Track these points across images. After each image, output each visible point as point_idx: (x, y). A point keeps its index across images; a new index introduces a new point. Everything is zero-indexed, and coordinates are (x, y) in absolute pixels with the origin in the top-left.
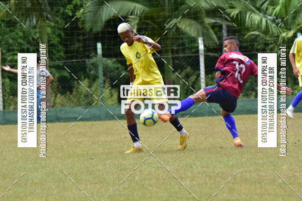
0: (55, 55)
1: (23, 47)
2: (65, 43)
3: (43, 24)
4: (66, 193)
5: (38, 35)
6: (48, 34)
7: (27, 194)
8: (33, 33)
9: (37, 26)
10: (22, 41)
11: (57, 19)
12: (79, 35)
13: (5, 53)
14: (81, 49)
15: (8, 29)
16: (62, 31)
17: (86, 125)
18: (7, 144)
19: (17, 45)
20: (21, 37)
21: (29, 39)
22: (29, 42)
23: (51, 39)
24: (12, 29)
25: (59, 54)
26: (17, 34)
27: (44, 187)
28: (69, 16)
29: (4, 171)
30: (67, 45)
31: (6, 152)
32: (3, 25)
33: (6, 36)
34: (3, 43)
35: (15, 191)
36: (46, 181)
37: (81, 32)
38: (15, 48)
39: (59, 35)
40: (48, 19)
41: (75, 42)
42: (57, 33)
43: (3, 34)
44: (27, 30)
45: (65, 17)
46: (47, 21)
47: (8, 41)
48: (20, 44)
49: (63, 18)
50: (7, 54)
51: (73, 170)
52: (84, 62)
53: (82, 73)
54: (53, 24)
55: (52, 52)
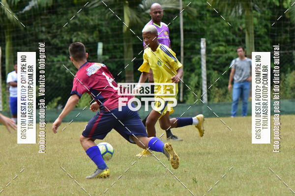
0: (261, 46)
1: (229, 37)
2: (272, 34)
3: (250, 14)
4: (272, 188)
5: (244, 26)
6: (254, 25)
7: (232, 188)
8: (239, 24)
9: (244, 16)
10: (228, 32)
11: (264, 9)
12: (286, 26)
13: (210, 44)
14: (289, 40)
15: (213, 20)
16: (269, 21)
17: (293, 119)
18: (211, 137)
19: (222, 35)
20: (226, 28)
21: (235, 30)
22: (234, 33)
23: (257, 30)
24: (218, 19)
25: (265, 45)
26: (223, 24)
27: (250, 181)
28: (277, 6)
29: (209, 165)
30: (275, 36)
31: (210, 145)
32: (208, 15)
33: (211, 27)
34: (208, 33)
35: (220, 187)
36: (251, 175)
37: (289, 22)
38: (220, 38)
39: (266, 26)
40: (254, 8)
41: (282, 33)
42: (264, 24)
43: (208, 24)
44: (233, 20)
45: (272, 7)
46: (254, 12)
47: (213, 32)
48: (225, 35)
49: (270, 9)
50: (213, 45)
51: (279, 165)
52: (291, 53)
53: (289, 65)
54: (259, 14)
55: (258, 43)
